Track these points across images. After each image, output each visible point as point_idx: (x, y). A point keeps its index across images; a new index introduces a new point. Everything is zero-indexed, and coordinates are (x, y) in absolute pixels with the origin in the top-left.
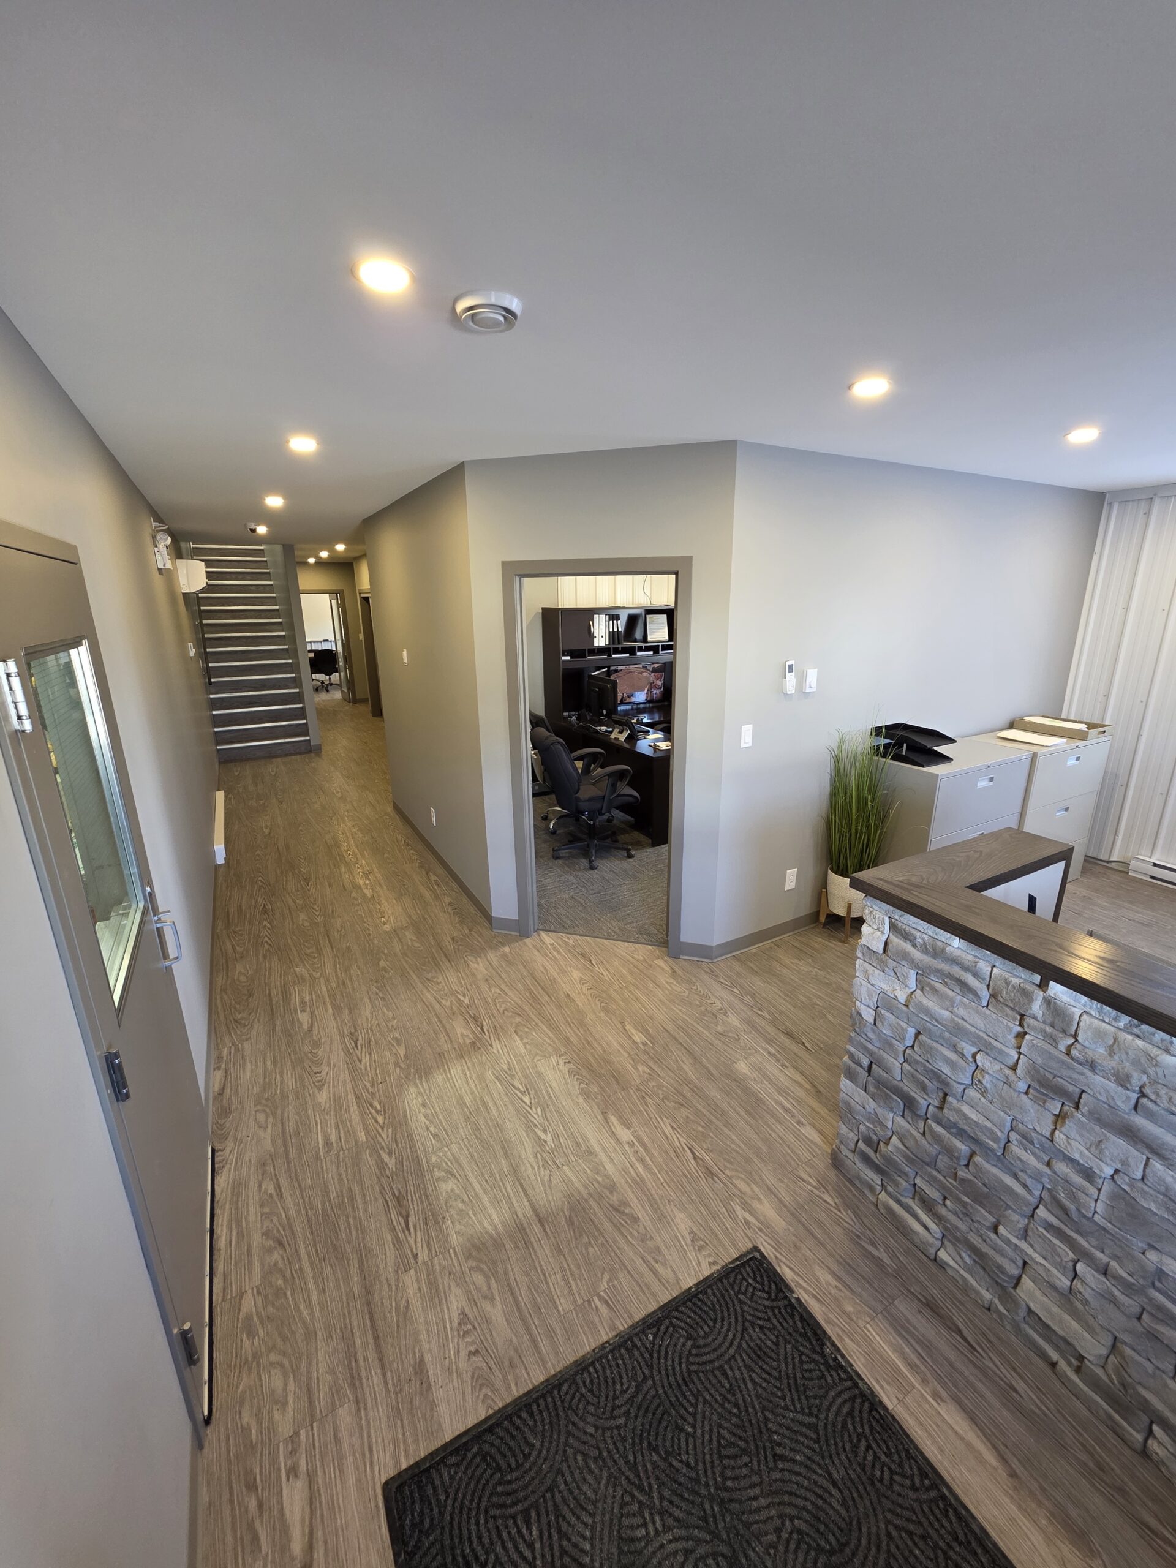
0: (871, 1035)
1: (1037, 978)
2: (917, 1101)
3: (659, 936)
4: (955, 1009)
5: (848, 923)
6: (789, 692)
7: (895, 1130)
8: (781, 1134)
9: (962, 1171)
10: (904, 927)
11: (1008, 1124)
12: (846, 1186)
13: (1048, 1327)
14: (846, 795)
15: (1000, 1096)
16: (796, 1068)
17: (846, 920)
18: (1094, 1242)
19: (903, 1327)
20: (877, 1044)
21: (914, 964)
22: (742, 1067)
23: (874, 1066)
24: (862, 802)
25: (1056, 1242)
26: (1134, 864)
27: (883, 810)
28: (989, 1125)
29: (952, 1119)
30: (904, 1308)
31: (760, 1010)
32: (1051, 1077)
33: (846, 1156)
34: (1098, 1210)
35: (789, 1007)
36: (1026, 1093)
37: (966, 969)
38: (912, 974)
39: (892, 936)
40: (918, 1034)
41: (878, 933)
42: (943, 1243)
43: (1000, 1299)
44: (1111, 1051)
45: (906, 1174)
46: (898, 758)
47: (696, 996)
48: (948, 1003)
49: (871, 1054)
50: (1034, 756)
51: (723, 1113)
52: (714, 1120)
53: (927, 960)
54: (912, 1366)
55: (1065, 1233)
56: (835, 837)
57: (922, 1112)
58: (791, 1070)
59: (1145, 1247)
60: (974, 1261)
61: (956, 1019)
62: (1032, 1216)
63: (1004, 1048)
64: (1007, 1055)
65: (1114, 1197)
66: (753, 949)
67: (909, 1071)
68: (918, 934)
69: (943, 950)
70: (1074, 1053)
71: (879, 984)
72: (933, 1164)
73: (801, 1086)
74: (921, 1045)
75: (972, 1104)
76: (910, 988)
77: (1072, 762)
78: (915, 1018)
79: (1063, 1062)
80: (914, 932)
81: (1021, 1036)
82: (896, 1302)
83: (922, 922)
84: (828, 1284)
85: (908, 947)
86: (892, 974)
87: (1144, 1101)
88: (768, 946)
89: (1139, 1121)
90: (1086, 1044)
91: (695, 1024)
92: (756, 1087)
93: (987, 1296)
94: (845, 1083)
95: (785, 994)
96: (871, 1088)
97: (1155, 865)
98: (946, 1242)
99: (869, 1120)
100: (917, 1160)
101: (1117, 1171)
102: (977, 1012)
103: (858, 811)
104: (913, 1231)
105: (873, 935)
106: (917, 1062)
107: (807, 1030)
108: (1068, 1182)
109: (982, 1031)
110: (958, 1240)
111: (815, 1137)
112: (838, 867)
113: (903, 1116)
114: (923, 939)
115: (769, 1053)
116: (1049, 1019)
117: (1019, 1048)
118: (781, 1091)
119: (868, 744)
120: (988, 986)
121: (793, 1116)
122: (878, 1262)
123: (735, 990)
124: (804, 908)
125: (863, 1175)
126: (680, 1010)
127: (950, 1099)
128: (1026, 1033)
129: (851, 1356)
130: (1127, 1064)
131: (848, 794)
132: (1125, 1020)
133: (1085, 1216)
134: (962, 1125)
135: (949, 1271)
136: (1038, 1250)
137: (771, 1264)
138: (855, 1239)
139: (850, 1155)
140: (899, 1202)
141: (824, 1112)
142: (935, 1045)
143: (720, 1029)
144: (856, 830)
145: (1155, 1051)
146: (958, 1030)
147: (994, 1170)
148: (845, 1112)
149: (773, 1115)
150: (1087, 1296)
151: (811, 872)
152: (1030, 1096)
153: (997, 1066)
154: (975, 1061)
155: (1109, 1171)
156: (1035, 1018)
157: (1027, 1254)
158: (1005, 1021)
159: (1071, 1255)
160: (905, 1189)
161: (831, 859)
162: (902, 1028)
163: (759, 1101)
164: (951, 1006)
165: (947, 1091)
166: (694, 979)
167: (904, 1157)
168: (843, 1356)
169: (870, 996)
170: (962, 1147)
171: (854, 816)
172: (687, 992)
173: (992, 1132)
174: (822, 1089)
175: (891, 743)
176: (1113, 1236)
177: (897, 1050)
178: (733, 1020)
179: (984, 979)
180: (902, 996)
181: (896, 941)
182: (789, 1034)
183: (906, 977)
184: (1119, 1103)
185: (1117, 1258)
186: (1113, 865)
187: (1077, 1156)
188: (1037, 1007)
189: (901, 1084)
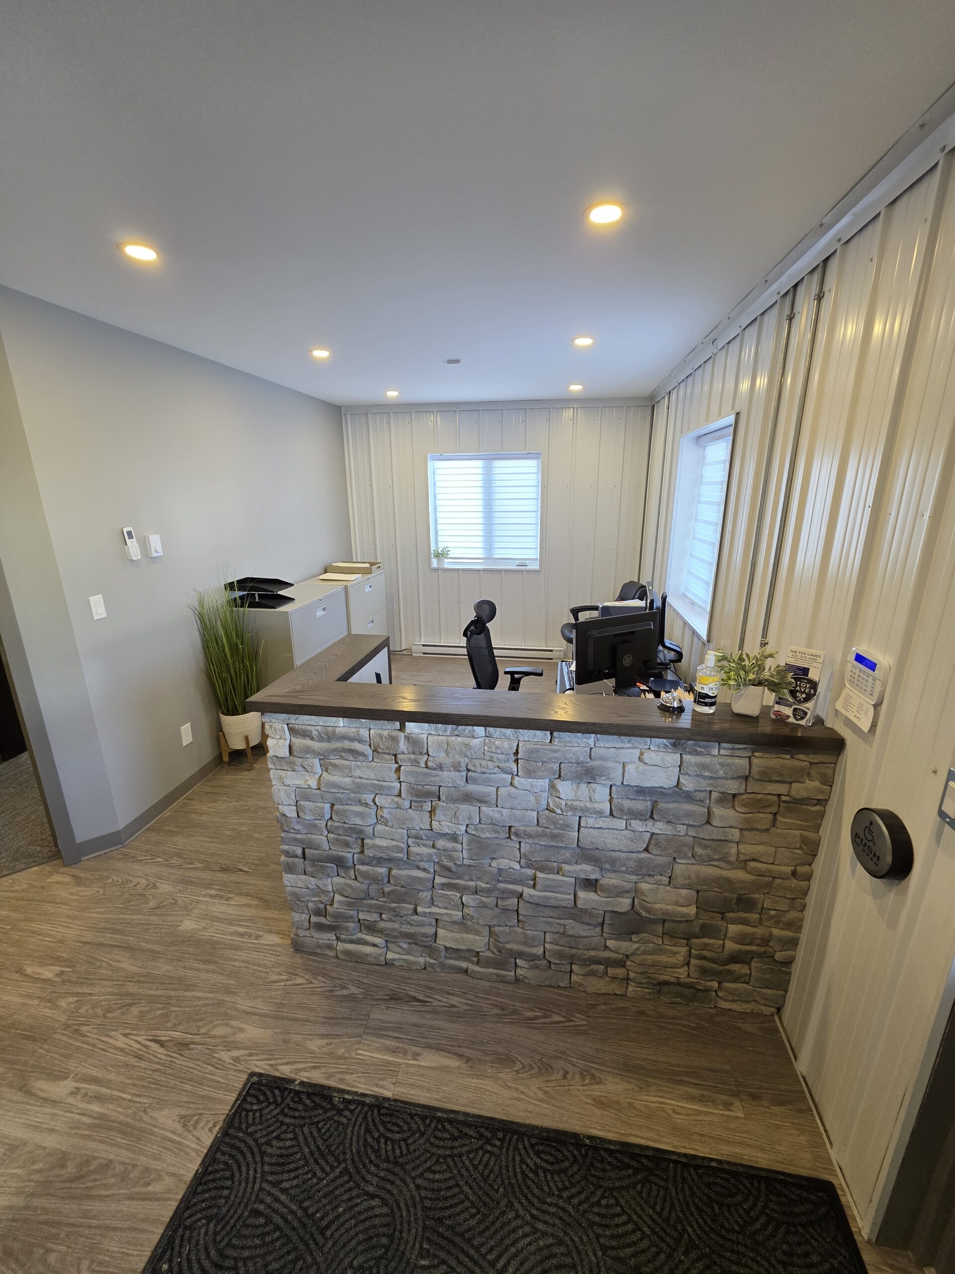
0: (297, 827)
1: (397, 725)
2: (346, 857)
3: (46, 850)
4: (353, 773)
5: (249, 752)
6: (134, 559)
7: (335, 889)
8: (243, 958)
9: (388, 887)
10: (300, 727)
11: (406, 835)
12: (310, 960)
13: (457, 950)
14: (217, 644)
15: (397, 819)
16: (240, 894)
17: (247, 750)
18: (467, 878)
19: (381, 1029)
20: (304, 831)
21: (316, 753)
22: (188, 925)
23: (307, 850)
24: (234, 648)
25: (449, 893)
26: (413, 647)
27: (253, 650)
28: (394, 843)
29: (371, 855)
30: (379, 1015)
31: (190, 863)
32: (420, 788)
33: (304, 936)
34: (464, 856)
35: (218, 846)
36: (410, 808)
37: (352, 740)
38: (316, 762)
39: (292, 738)
40: (333, 805)
41: (282, 741)
42: (387, 947)
43: (430, 956)
44: (447, 752)
45: (352, 917)
46: (253, 605)
47: (114, 889)
48: (347, 771)
49: (301, 842)
50: (346, 588)
51: (180, 980)
52: (172, 993)
53: (324, 745)
54: (394, 1051)
55: (452, 884)
56: (218, 683)
57: (350, 864)
58: (236, 898)
59: (490, 861)
60: (410, 943)
61: (355, 780)
62: (433, 886)
63: (390, 784)
64: (394, 787)
65: (470, 842)
66: (166, 813)
67: (334, 838)
68: (313, 728)
69: (334, 733)
70: (430, 764)
71: (293, 782)
72: (368, 896)
73: (250, 906)
74: (337, 813)
75: (382, 835)
76: (317, 774)
77: (368, 589)
78: (328, 795)
79: (425, 774)
80: (309, 728)
81: (398, 770)
82: (371, 1016)
83: (313, 717)
84: (320, 1047)
85: (307, 742)
86: (301, 769)
87: (470, 774)
88: (181, 804)
89: (471, 787)
90: (434, 755)
91: (122, 916)
92: (206, 934)
93: (421, 960)
94: (288, 879)
95: (210, 837)
96: (309, 869)
97: (424, 645)
98: (389, 945)
99: (314, 895)
100: (356, 902)
101: (467, 825)
102: (368, 767)
103: (232, 656)
104: (367, 955)
105: (277, 746)
106: (337, 828)
107: (241, 856)
108: (446, 850)
109: (373, 780)
110: (395, 937)
111: (274, 939)
112: (228, 709)
113: (338, 875)
114: (317, 730)
115: (211, 896)
116: (411, 750)
117: (399, 778)
118: (232, 922)
119: (225, 598)
120: (370, 745)
121: (250, 936)
122: (352, 998)
123: (158, 860)
124: (207, 754)
125: (321, 941)
126: (99, 913)
127: (366, 841)
128: (400, 766)
129: (353, 1086)
130: (457, 756)
131: (220, 644)
132: (450, 727)
133: (459, 866)
134: (380, 855)
135: (397, 963)
136: (442, 906)
137: (269, 1076)
138: (329, 995)
139: (307, 933)
140: (352, 942)
141: (275, 914)
142: (346, 807)
143: (152, 904)
144: (235, 672)
145: (467, 740)
146: (359, 788)
147: (406, 872)
148: (294, 902)
149: (231, 947)
150: (472, 914)
151: (205, 724)
152: (413, 808)
153: (389, 799)
154: (375, 804)
155: (463, 828)
156: (403, 753)
157: (436, 913)
158: (386, 765)
159: (458, 895)
160: (354, 929)
161: (220, 704)
162: (321, 808)
163: (214, 944)
164: (349, 773)
165: (362, 836)
166: (105, 874)
167: (347, 905)
168: (348, 1092)
169: (288, 796)
170: (382, 870)
171: (230, 662)
172: (101, 891)
173: (397, 847)
174: (268, 897)
175: (244, 595)
176: (474, 866)
177: (320, 827)
178: (165, 888)
179: (366, 742)
180: (313, 783)
181: (298, 742)
182: (225, 870)
183: (312, 766)
184: (459, 783)
185: (479, 879)
186: (404, 652)
187: (446, 831)
188: (403, 745)
189: (331, 852)
